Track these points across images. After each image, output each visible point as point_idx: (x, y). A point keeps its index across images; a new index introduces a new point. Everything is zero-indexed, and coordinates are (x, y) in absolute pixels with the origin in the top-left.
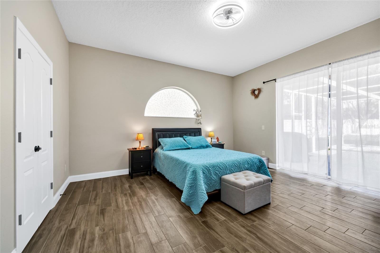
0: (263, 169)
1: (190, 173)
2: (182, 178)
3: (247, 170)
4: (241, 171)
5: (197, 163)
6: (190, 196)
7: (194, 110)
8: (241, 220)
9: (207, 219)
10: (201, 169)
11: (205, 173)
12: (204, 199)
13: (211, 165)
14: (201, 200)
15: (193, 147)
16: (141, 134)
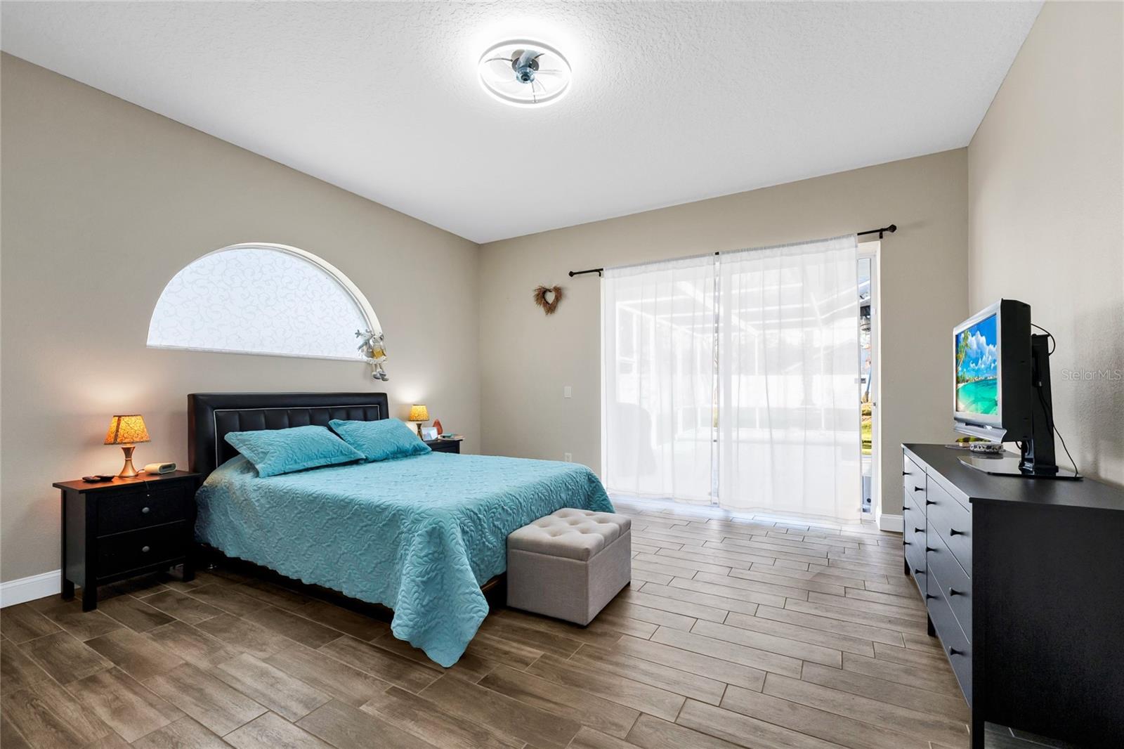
0: (598, 500)
1: (417, 539)
2: (375, 562)
3: (565, 506)
4: (552, 512)
5: (439, 504)
6: (424, 615)
7: (358, 334)
8: (585, 643)
9: (492, 671)
10: (458, 521)
11: (467, 532)
12: (480, 611)
13: (482, 505)
14: (467, 616)
15: (371, 457)
16: (133, 418)
